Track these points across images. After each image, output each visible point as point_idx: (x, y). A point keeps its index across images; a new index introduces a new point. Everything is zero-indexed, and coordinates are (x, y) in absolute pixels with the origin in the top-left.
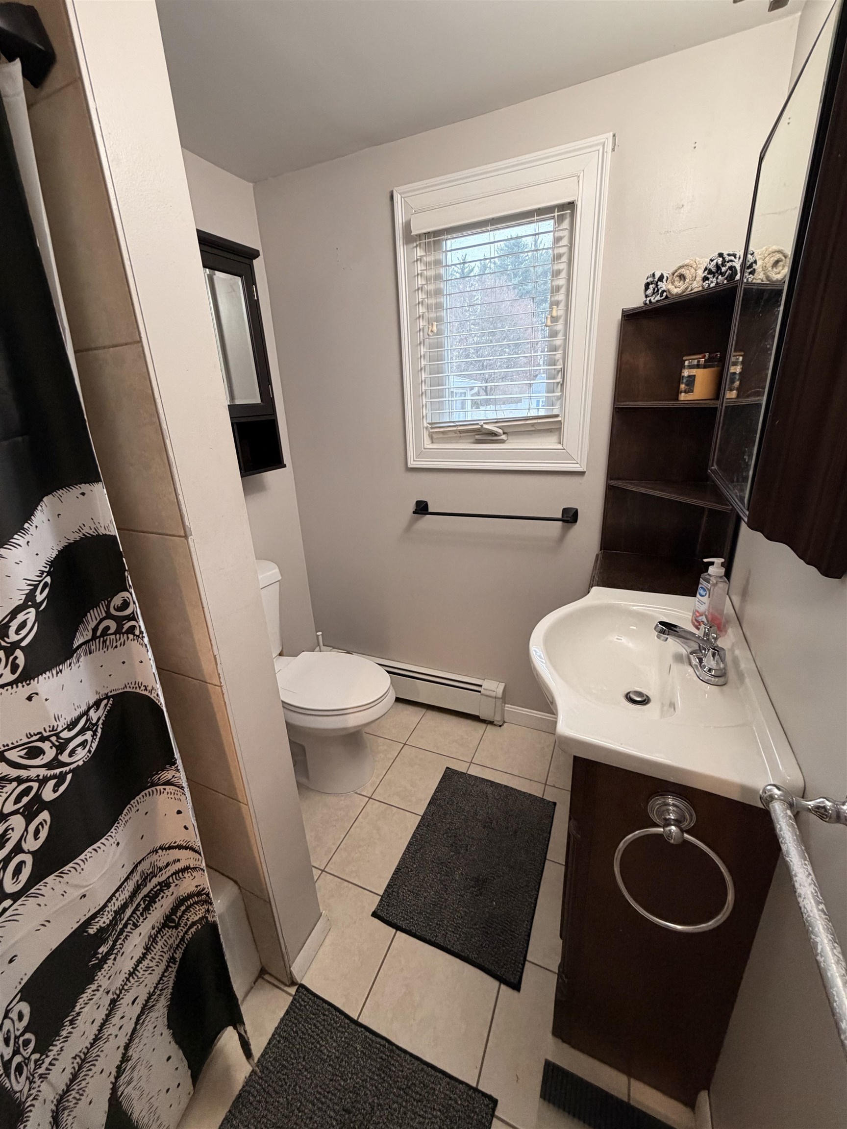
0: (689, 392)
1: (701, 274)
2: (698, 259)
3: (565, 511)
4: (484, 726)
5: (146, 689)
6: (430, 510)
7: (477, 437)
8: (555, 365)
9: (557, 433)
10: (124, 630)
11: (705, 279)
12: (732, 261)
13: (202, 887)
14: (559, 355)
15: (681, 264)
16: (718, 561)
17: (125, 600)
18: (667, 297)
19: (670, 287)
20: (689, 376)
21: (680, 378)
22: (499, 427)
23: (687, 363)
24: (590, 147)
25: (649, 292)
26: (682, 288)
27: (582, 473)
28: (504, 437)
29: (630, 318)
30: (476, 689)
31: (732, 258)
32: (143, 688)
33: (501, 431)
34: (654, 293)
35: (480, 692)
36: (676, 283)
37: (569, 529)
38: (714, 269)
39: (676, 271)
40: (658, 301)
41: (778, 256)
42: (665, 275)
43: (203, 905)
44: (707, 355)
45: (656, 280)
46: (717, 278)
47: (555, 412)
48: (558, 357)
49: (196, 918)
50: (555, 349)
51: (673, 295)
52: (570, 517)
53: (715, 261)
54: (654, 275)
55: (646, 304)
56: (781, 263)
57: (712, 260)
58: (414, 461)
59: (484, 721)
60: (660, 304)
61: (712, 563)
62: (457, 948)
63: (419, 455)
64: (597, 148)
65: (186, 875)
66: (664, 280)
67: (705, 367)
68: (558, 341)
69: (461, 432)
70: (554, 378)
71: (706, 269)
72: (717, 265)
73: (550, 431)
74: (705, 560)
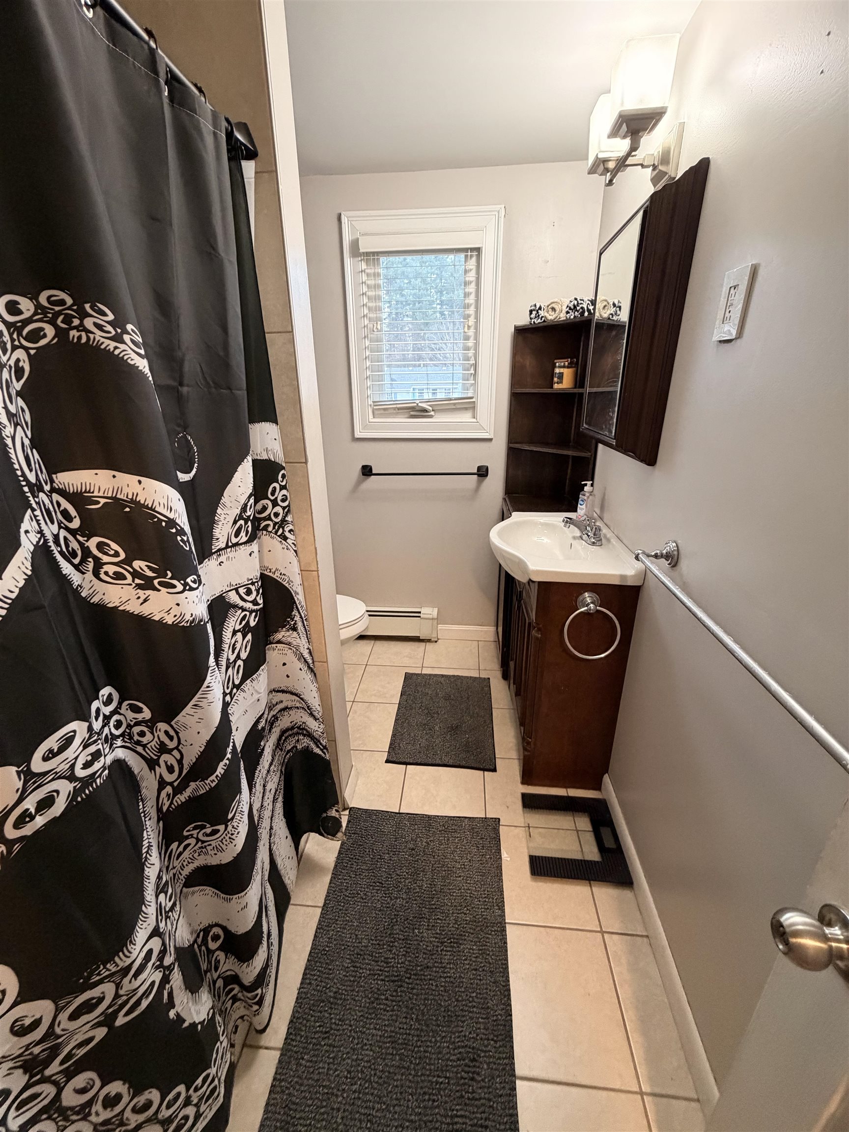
0: (560, 383)
1: (565, 309)
2: (562, 299)
3: (479, 468)
4: (424, 644)
5: (270, 572)
6: (374, 472)
7: (412, 413)
8: (468, 361)
9: (471, 411)
10: (261, 528)
11: (568, 312)
12: (582, 304)
13: (294, 722)
14: (471, 353)
15: (552, 301)
16: (589, 483)
17: (264, 506)
18: (544, 321)
19: (546, 314)
20: (560, 373)
21: (552, 375)
22: (430, 406)
23: (557, 364)
24: (490, 211)
25: (533, 316)
26: (554, 316)
27: (490, 440)
28: (432, 413)
29: (521, 332)
30: (416, 615)
31: (582, 302)
32: (268, 571)
33: (431, 409)
34: (536, 317)
35: (419, 617)
36: (550, 312)
37: (483, 481)
38: (572, 307)
39: (550, 305)
40: (539, 323)
41: (605, 303)
42: (542, 306)
43: (294, 737)
44: (569, 359)
45: (537, 308)
46: (574, 313)
47: (470, 395)
48: (470, 355)
49: (290, 748)
50: (468, 349)
51: (548, 320)
52: (483, 472)
53: (573, 303)
54: (535, 305)
55: (531, 324)
56: (606, 308)
57: (571, 302)
58: (360, 432)
59: (423, 641)
60: (541, 325)
61: (586, 485)
62: (451, 762)
63: (365, 427)
64: (493, 213)
65: (286, 713)
66: (542, 309)
67: (568, 367)
68: (471, 343)
69: (399, 409)
70: (468, 370)
71: (568, 306)
72: (574, 305)
73: (466, 409)
74: (583, 483)
